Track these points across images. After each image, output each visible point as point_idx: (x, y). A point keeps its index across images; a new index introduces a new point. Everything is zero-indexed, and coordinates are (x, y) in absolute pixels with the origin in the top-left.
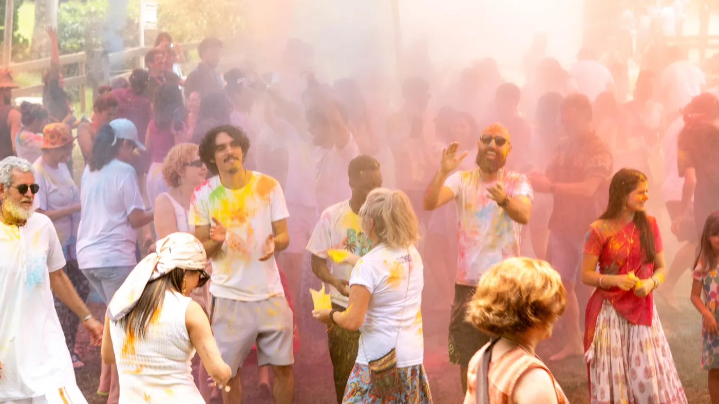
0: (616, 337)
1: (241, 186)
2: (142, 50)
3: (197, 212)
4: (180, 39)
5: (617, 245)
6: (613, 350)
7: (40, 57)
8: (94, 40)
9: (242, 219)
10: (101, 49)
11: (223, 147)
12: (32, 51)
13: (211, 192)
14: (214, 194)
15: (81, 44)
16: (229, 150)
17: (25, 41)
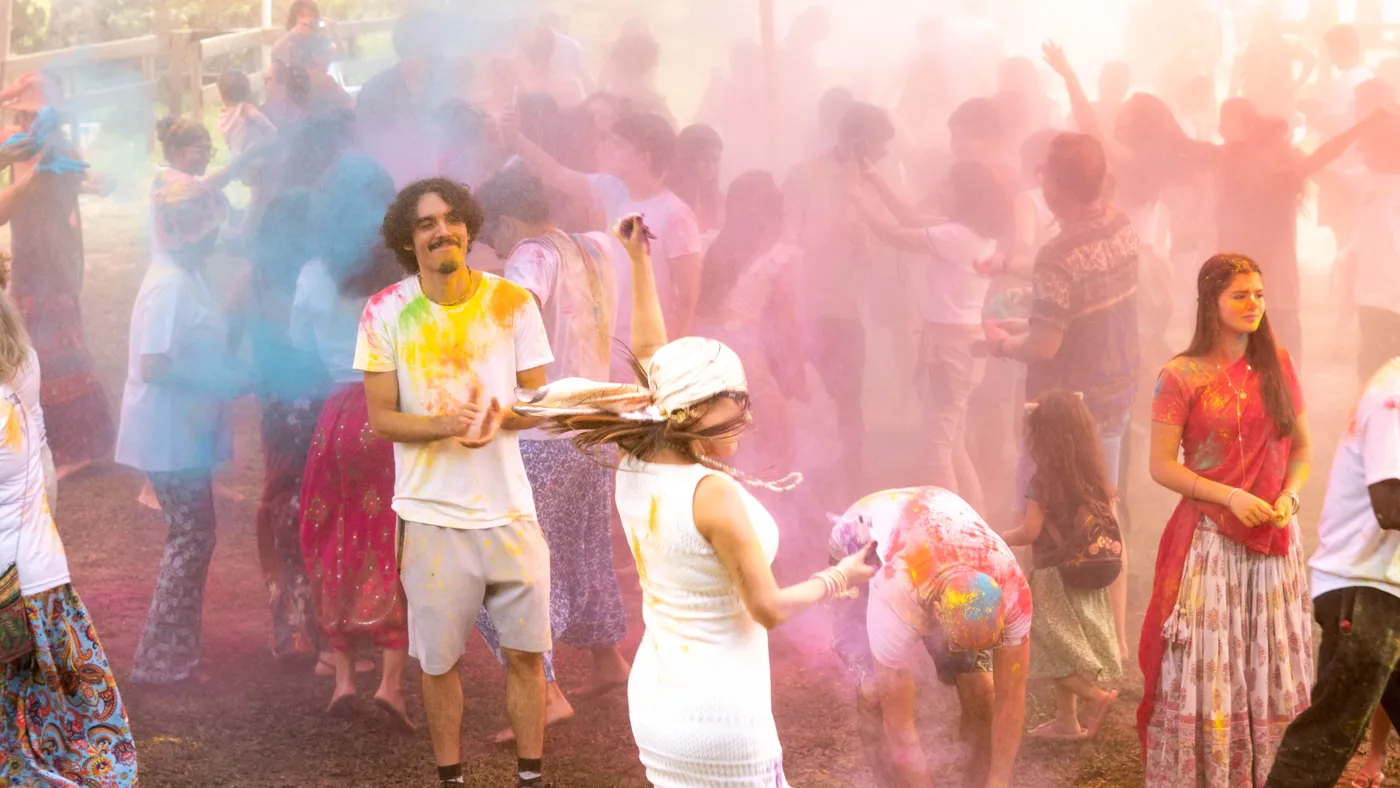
0: (1218, 591)
1: (462, 301)
2: (265, 33)
3: (373, 345)
4: (341, 13)
5: (1217, 400)
6: (1210, 616)
7: (67, 45)
8: (173, 11)
9: (460, 364)
10: (186, 30)
11: (431, 221)
12: (52, 32)
13: (402, 307)
14: (409, 312)
15: (148, 20)
16: (443, 229)
17: (39, 12)
